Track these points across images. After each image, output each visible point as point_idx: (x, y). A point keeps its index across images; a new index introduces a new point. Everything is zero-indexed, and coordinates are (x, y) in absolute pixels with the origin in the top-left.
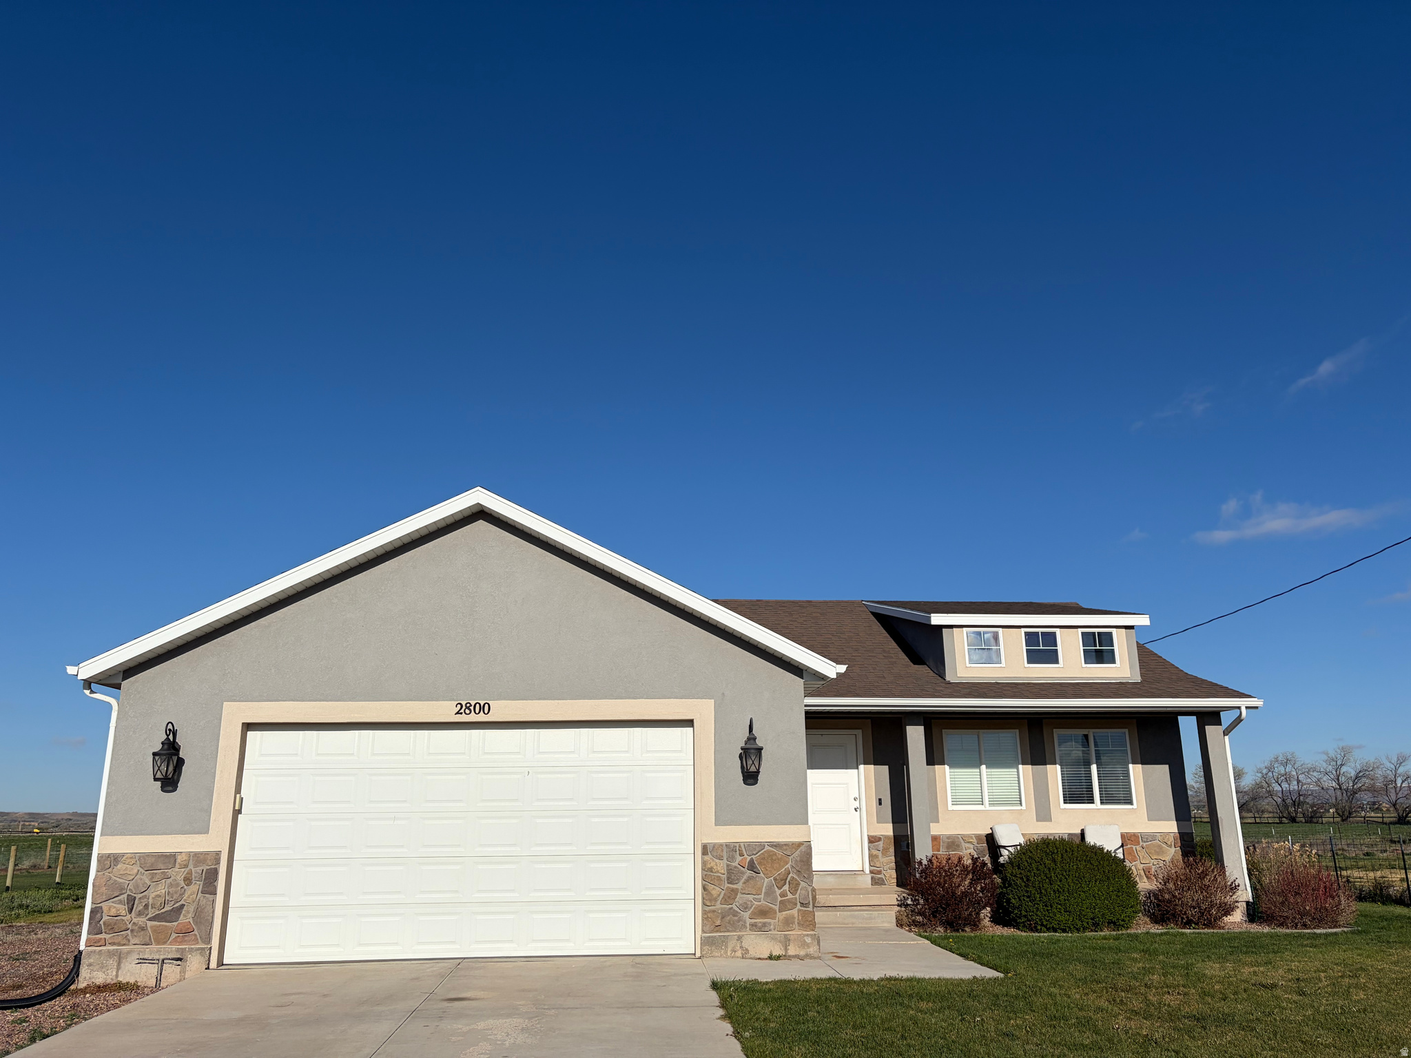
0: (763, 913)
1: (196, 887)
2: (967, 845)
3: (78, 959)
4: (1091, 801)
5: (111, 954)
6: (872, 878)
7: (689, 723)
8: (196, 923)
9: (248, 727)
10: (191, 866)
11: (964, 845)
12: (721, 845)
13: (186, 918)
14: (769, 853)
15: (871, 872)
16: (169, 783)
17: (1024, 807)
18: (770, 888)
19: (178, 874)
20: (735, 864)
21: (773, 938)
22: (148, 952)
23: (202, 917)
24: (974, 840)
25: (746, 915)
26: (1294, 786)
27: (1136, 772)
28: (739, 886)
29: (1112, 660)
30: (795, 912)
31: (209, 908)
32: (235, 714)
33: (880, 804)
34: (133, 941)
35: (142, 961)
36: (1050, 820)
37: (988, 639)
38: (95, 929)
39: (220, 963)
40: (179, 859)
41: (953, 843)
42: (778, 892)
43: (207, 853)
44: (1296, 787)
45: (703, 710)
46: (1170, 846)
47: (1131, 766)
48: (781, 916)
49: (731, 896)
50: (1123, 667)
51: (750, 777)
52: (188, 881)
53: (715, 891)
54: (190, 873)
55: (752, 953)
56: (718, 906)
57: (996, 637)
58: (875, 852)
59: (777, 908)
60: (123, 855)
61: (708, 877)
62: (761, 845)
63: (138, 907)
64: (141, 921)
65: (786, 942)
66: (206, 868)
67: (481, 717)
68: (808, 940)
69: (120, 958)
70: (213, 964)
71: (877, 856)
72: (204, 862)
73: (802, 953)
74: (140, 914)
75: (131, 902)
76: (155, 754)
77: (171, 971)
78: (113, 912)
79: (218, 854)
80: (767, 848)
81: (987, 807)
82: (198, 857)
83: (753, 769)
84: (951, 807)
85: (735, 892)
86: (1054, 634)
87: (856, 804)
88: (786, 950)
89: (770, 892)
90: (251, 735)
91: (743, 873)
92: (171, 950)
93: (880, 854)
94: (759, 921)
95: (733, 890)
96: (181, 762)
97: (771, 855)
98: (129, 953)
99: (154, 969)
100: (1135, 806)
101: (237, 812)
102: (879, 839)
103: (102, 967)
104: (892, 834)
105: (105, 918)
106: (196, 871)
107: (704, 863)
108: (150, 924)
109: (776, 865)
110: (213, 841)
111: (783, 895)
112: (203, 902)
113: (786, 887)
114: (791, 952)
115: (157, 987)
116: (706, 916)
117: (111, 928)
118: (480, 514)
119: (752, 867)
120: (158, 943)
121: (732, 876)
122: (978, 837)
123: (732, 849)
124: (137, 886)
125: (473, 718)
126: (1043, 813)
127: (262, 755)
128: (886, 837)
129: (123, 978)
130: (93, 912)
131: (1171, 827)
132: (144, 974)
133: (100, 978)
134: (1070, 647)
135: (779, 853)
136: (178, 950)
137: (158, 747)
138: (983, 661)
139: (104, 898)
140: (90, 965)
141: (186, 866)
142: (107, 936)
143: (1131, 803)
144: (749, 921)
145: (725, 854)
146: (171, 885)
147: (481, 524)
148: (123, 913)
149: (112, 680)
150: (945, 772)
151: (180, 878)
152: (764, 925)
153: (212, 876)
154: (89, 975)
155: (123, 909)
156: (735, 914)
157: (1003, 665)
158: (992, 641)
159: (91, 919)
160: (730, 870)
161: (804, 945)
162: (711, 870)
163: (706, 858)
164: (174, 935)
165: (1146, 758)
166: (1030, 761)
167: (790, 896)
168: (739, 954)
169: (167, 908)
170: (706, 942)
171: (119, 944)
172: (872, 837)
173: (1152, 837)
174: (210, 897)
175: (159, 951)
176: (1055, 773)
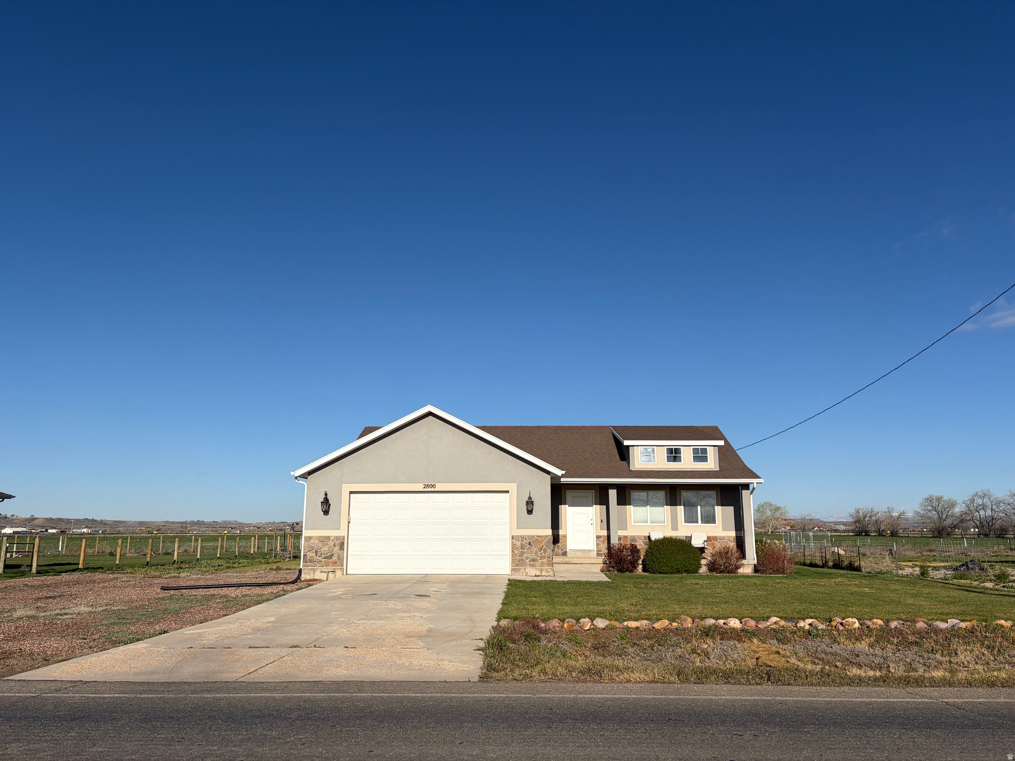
0: (534, 560)
1: (337, 548)
2: (640, 540)
3: (300, 571)
4: (697, 522)
5: (311, 569)
6: (597, 553)
7: (508, 492)
8: (338, 560)
9: (351, 493)
10: (335, 541)
11: (638, 540)
12: (519, 536)
13: (335, 558)
14: (536, 539)
15: (597, 551)
16: (326, 512)
17: (666, 524)
18: (536, 551)
19: (331, 543)
20: (524, 543)
21: (537, 569)
22: (324, 569)
23: (340, 559)
24: (643, 538)
25: (528, 561)
26: (989, 513)
27: (718, 510)
28: (525, 551)
29: (706, 461)
30: (545, 560)
31: (342, 555)
32: (346, 488)
33: (602, 522)
34: (318, 565)
35: (322, 572)
36: (678, 530)
37: (650, 451)
38: (305, 561)
39: (347, 574)
40: (331, 538)
41: (633, 539)
42: (539, 553)
43: (340, 537)
44: (990, 514)
45: (512, 487)
46: (732, 542)
47: (716, 507)
48: (540, 561)
49: (522, 554)
50: (712, 463)
51: (530, 512)
52: (334, 545)
53: (516, 552)
54: (335, 543)
55: (529, 574)
56: (517, 557)
57: (653, 451)
58: (599, 542)
59: (539, 559)
60: (313, 537)
61: (514, 547)
62: (533, 536)
63: (319, 554)
64: (320, 558)
65: (541, 571)
66: (340, 541)
67: (432, 489)
68: (549, 570)
69: (314, 571)
70: (345, 573)
71: (599, 544)
72: (339, 539)
73: (547, 575)
74: (319, 556)
75: (316, 552)
76: (321, 502)
77: (331, 575)
78: (311, 556)
79: (344, 537)
80: (535, 537)
81: (649, 524)
82: (337, 538)
83: (530, 509)
84: (633, 524)
85: (524, 553)
86: (680, 448)
87: (592, 522)
88: (541, 573)
89: (536, 553)
90: (351, 495)
91: (527, 546)
92: (330, 568)
93: (601, 543)
94: (532, 563)
95: (523, 552)
96: (330, 505)
97: (537, 540)
98: (317, 569)
99: (325, 575)
100: (717, 524)
101: (349, 522)
102: (601, 537)
103: (309, 574)
104: (606, 535)
105: (308, 558)
106: (337, 542)
107: (512, 542)
108: (323, 560)
109: (538, 543)
110: (342, 533)
111: (540, 554)
112: (340, 553)
113: (542, 551)
114: (543, 574)
115: (327, 580)
116: (513, 561)
117: (311, 561)
118: (430, 414)
119: (530, 544)
120: (326, 566)
121: (522, 547)
122: (645, 537)
123: (523, 537)
124: (318, 547)
125: (429, 489)
126: (675, 527)
127: (356, 503)
128: (604, 536)
129: (316, 577)
130: (304, 555)
131: (733, 534)
132: (323, 576)
133: (308, 577)
134: (687, 455)
135: (540, 539)
136: (333, 569)
137: (322, 500)
138: (647, 461)
139: (308, 551)
140: (305, 573)
141: (334, 541)
142: (309, 564)
143: (715, 523)
144: (528, 563)
145: (520, 539)
146: (329, 547)
147: (431, 417)
148: (314, 556)
149: (305, 476)
150: (630, 509)
151: (332, 544)
152: (534, 564)
153: (342, 544)
154: (304, 577)
155: (314, 555)
156: (523, 560)
157: (656, 463)
158: (652, 452)
159: (304, 558)
160: (522, 545)
161: (548, 572)
162: (515, 545)
163: (513, 540)
164: (331, 564)
165: (723, 504)
166: (669, 503)
167: (543, 554)
168: (524, 574)
169: (328, 555)
170: (513, 570)
171: (314, 566)
172: (598, 536)
173: (724, 538)
174: (342, 551)
175: (327, 569)
176: (681, 509)
